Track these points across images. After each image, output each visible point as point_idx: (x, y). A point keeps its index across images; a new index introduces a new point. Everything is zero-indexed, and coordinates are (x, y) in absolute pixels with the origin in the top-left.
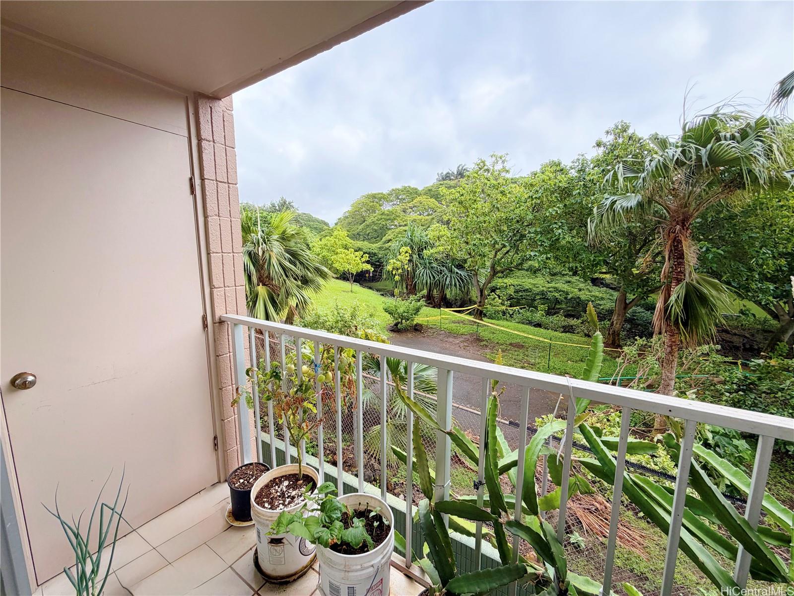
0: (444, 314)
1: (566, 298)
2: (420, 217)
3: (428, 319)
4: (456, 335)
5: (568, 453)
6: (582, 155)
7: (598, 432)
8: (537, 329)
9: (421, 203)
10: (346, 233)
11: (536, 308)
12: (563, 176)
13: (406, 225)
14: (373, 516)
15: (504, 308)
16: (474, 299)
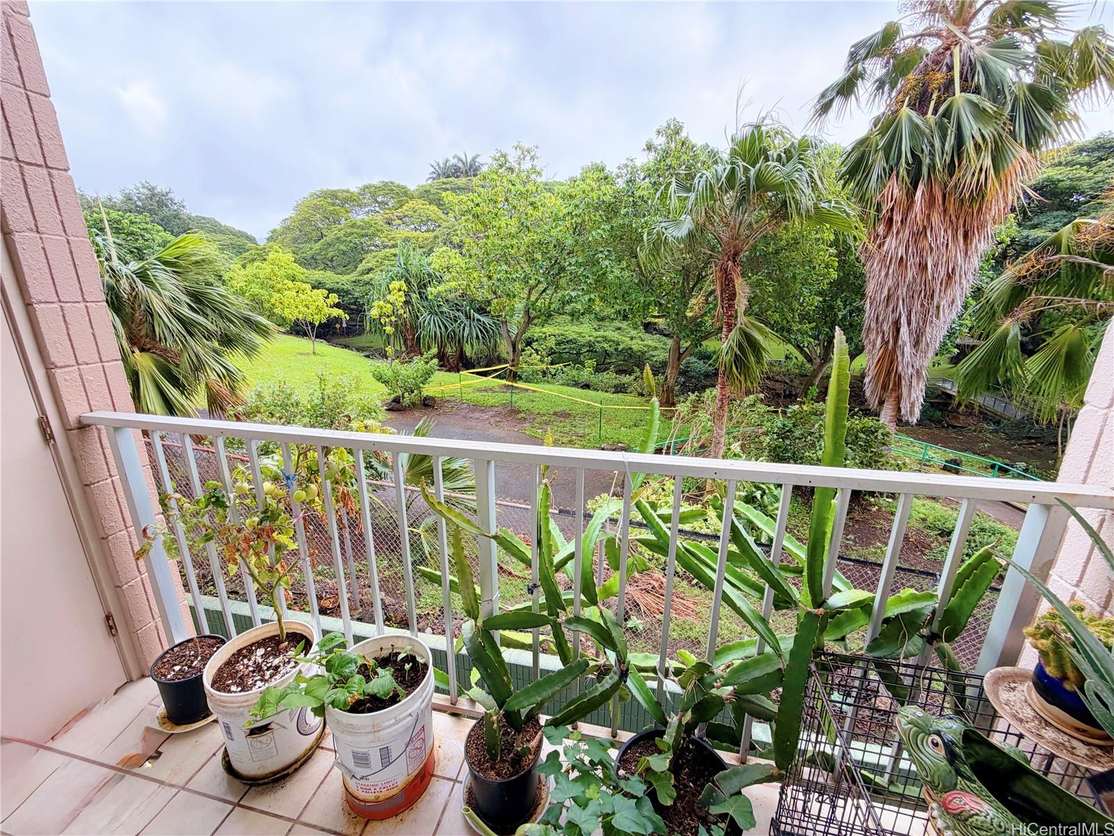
0: (464, 380)
1: (616, 349)
2: (416, 234)
3: (442, 388)
4: (483, 408)
5: (625, 533)
6: (632, 160)
7: (654, 506)
8: (585, 391)
9: (415, 212)
10: (290, 257)
11: (582, 363)
12: (608, 186)
13: (394, 246)
14: (402, 659)
15: (544, 366)
16: (505, 355)
